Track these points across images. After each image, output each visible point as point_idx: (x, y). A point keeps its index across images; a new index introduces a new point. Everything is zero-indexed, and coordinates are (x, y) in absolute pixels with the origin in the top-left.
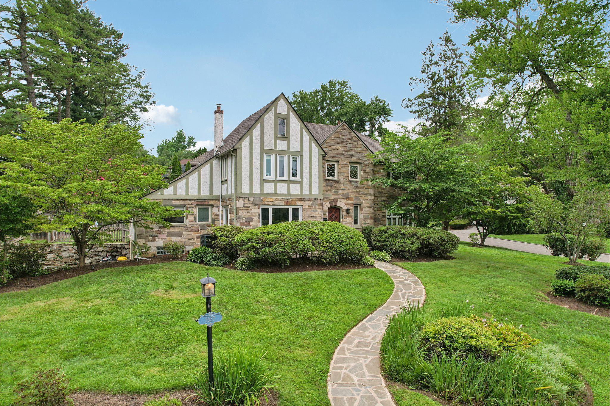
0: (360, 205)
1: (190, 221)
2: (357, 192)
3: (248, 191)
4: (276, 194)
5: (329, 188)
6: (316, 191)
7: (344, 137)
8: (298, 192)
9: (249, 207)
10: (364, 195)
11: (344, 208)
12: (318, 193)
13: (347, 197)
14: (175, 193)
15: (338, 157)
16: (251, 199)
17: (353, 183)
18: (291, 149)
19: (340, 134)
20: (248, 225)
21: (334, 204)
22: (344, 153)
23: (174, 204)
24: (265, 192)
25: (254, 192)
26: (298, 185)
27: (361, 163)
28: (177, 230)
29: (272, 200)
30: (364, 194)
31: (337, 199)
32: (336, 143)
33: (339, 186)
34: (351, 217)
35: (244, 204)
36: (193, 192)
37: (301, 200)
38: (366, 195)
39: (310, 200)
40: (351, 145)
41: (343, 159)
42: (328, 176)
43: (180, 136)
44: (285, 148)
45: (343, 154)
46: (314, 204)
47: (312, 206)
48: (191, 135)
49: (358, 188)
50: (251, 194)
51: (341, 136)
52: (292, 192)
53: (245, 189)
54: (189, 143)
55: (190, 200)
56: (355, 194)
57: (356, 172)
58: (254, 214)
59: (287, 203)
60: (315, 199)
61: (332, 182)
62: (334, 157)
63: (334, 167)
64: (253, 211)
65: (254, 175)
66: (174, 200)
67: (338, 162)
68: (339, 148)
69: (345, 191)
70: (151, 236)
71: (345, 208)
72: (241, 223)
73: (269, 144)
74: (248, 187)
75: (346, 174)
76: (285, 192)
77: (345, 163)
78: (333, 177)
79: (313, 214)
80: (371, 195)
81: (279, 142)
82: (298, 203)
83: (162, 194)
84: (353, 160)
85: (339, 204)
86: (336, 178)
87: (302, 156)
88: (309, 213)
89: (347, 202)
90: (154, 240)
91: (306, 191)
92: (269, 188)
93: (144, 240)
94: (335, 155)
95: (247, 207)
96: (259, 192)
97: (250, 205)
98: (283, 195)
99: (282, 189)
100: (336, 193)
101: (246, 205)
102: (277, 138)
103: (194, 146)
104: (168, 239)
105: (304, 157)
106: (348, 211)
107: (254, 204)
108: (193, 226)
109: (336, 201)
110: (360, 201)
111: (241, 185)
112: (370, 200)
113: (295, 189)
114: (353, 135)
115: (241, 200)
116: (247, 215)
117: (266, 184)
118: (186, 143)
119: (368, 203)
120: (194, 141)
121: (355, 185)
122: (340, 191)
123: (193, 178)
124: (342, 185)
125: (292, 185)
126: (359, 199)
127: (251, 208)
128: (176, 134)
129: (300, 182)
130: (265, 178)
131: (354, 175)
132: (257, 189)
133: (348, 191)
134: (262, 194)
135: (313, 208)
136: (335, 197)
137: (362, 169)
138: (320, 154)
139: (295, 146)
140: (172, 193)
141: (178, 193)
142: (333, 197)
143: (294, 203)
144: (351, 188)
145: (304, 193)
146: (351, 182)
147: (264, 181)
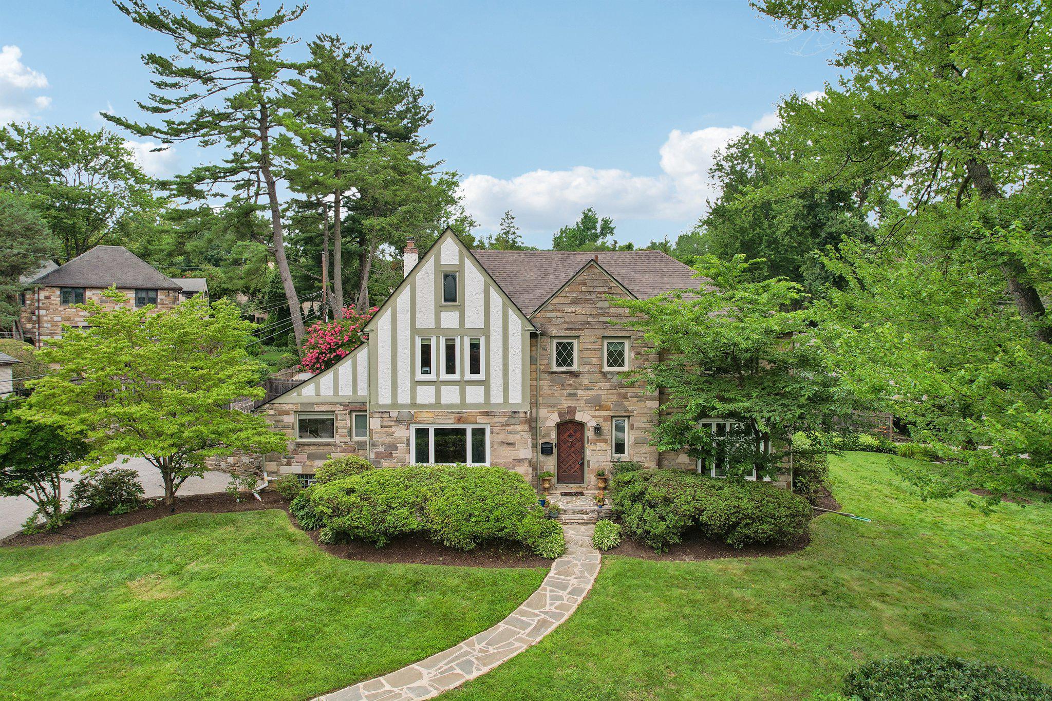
0: (629, 417)
1: (341, 436)
2: (619, 394)
3: (388, 401)
4: (438, 404)
5: (557, 387)
6: (516, 397)
7: (591, 289)
8: (481, 400)
9: (390, 427)
10: (636, 400)
11: (589, 425)
12: (520, 401)
13: (598, 404)
14: (318, 394)
15: (578, 330)
16: (394, 414)
17: (609, 376)
18: (467, 326)
19: (584, 283)
20: (389, 456)
21: (567, 417)
22: (589, 319)
23: (316, 410)
24: (419, 401)
25: (399, 402)
26: (482, 388)
27: (629, 337)
28: (321, 450)
29: (430, 415)
30: (636, 396)
31: (575, 408)
32: (575, 302)
33: (580, 384)
34: (605, 441)
35: (382, 422)
36: (346, 391)
37: (487, 414)
38: (641, 399)
39: (504, 414)
40: (606, 304)
41: (587, 332)
42: (559, 365)
43: (588, 220)
44: (455, 324)
45: (588, 323)
46: (512, 420)
47: (508, 425)
48: (606, 216)
49: (621, 385)
50: (395, 405)
51: (583, 289)
52: (469, 400)
53: (384, 398)
54: (603, 229)
55: (341, 404)
56: (614, 398)
57: (621, 354)
58: (400, 440)
59: (459, 420)
60: (515, 412)
61: (563, 375)
62: (567, 329)
63: (572, 348)
64: (397, 434)
65: (400, 374)
66: (317, 403)
67: (578, 337)
68: (579, 311)
69: (592, 393)
70: (284, 458)
71: (592, 424)
72: (376, 453)
73: (426, 320)
74: (389, 394)
75: (594, 361)
76: (456, 400)
77: (592, 339)
78: (569, 365)
79: (511, 438)
80: (652, 399)
81: (444, 315)
82: (480, 419)
83: (299, 395)
84: (609, 332)
85: (579, 417)
86: (574, 368)
87: (488, 336)
88: (501, 437)
89: (597, 413)
90: (289, 464)
91: (497, 397)
92: (426, 395)
93: (275, 463)
94: (570, 326)
95: (386, 427)
96: (408, 402)
97: (392, 424)
98: (452, 406)
99: (450, 395)
100: (572, 395)
101: (385, 424)
102: (439, 309)
103: (612, 234)
104: (308, 463)
105: (492, 338)
106: (598, 430)
107: (398, 421)
108: (346, 443)
109: (572, 410)
110: (627, 411)
111: (377, 392)
112: (651, 408)
113: (475, 395)
114: (612, 285)
115: (377, 415)
116: (388, 440)
117: (420, 389)
118: (599, 230)
119: (645, 415)
120: (612, 225)
121: (614, 380)
122: (580, 393)
123: (344, 368)
124: (586, 381)
125: (469, 389)
126: (625, 407)
127: (393, 428)
128: (582, 216)
129: (485, 383)
130: (420, 377)
131: (616, 358)
132: (404, 397)
133: (599, 392)
134: (414, 405)
135: (510, 429)
136: (571, 403)
137: (632, 348)
138: (524, 330)
139: (474, 320)
140: (313, 393)
141: (323, 392)
142: (566, 403)
143: (473, 419)
144: (607, 385)
145: (493, 401)
146: (605, 375)
147: (416, 383)
